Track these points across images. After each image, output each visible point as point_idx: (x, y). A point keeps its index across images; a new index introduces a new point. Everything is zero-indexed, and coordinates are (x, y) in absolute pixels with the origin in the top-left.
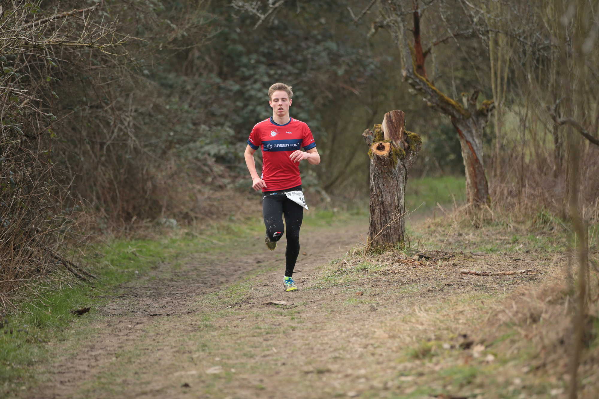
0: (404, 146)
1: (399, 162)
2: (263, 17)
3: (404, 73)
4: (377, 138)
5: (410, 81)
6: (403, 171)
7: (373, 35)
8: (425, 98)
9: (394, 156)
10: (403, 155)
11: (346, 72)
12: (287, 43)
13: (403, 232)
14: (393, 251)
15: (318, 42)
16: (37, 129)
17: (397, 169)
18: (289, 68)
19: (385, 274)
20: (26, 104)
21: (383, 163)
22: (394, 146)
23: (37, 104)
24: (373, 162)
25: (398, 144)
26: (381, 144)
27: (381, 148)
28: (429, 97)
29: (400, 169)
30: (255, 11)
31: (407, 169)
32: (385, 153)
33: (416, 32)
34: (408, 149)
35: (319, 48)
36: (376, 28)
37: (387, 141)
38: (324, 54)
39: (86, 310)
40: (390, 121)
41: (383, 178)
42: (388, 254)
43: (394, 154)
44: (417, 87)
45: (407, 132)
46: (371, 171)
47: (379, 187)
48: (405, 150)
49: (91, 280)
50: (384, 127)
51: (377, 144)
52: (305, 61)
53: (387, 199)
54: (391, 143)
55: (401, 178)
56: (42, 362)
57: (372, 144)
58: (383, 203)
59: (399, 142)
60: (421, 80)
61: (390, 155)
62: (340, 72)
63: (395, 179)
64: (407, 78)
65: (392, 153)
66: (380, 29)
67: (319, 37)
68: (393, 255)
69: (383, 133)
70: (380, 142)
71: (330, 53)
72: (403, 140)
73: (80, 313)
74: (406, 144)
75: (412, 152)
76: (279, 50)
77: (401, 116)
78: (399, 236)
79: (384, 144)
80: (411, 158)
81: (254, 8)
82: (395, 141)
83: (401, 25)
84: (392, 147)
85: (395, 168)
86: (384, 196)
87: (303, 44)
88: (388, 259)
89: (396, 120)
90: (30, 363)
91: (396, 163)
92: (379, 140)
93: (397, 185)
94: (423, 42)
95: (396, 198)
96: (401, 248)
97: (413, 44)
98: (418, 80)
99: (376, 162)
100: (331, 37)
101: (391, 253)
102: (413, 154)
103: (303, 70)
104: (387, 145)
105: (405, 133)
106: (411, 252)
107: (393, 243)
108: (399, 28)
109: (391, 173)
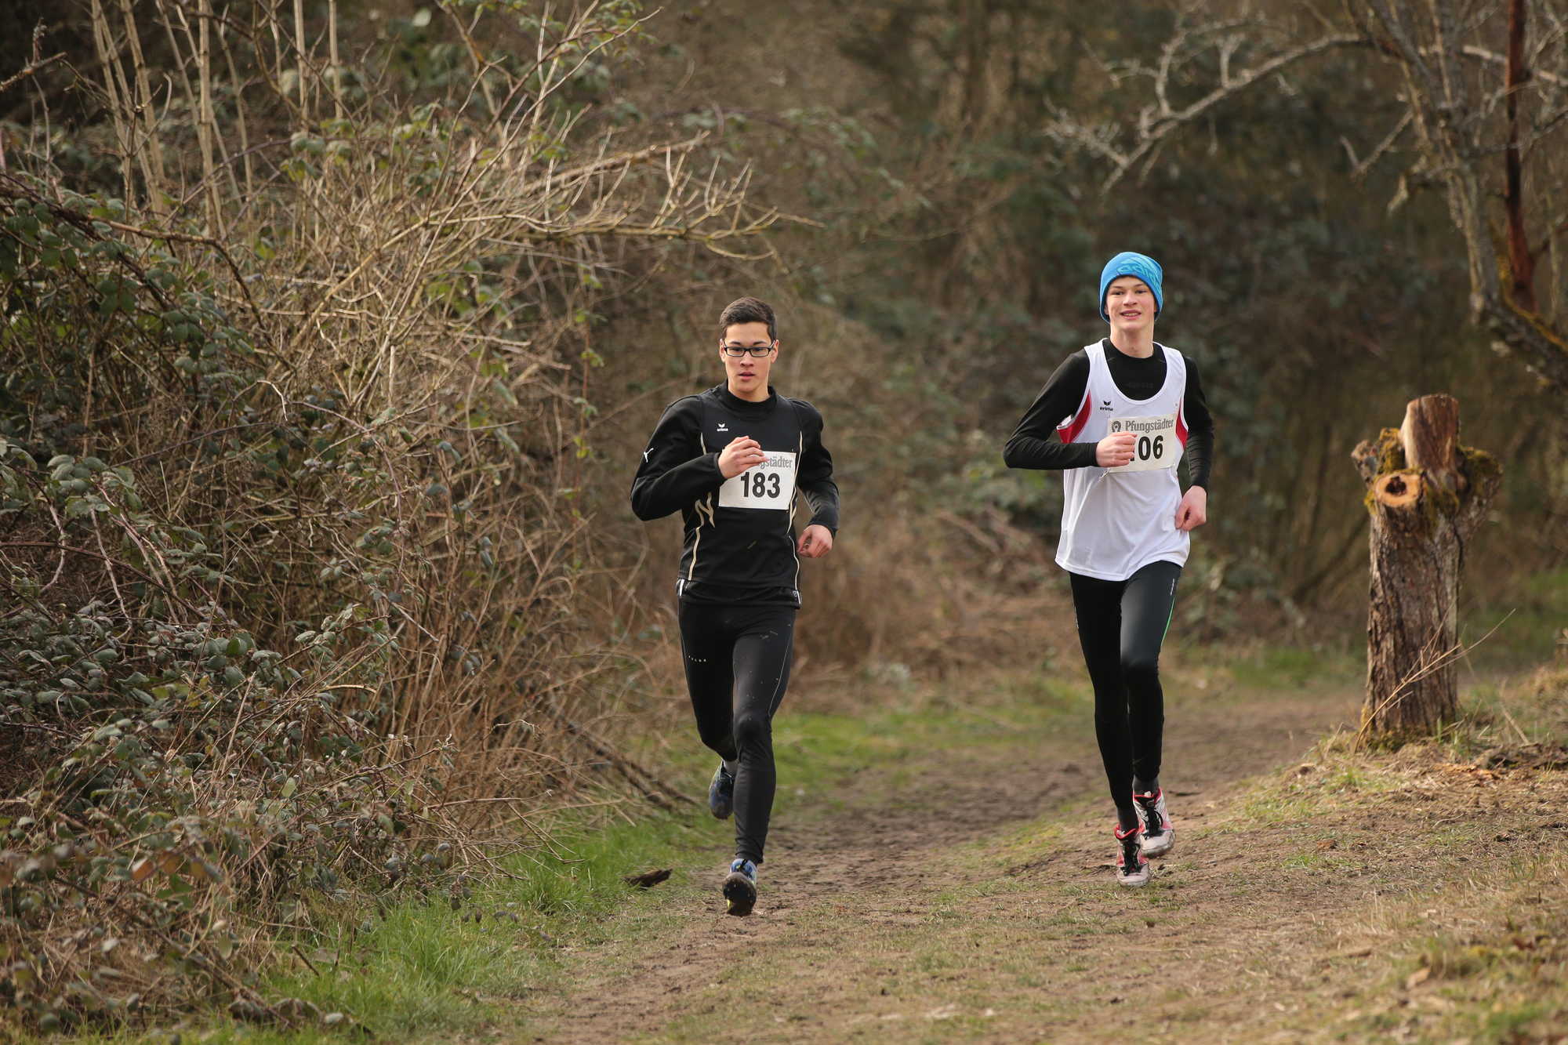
0: (1456, 482)
1: (1442, 525)
2: (1123, 161)
3: (1477, 302)
4: (1389, 463)
5: (1493, 323)
6: (1454, 547)
7: (1404, 206)
8: (1532, 363)
9: (1429, 510)
10: (1454, 505)
11: (1351, 297)
12: (1200, 224)
13: (1452, 698)
14: (1425, 743)
15: (1280, 222)
16: (555, 435)
17: (1436, 540)
18: (1206, 287)
19: (1399, 799)
20: (530, 376)
21: (1402, 525)
22: (1430, 483)
23: (556, 376)
24: (1377, 521)
25: (1441, 477)
26: (1397, 478)
27: (1396, 488)
28: (1542, 363)
29: (1445, 542)
30: (1105, 148)
31: (1464, 540)
32: (1407, 499)
33: (1513, 200)
34: (1466, 493)
35: (1286, 237)
36: (1410, 189)
37: (1412, 472)
38: (1296, 253)
39: (661, 876)
40: (1421, 423)
41: (1402, 562)
42: (1413, 750)
43: (1431, 503)
44: (1512, 338)
45: (1463, 449)
46: (1372, 545)
47: (1391, 587)
48: (1458, 493)
49: (685, 809)
50: (1405, 434)
51: (1387, 479)
52: (1246, 268)
53: (1413, 615)
54: (1424, 475)
55: (1448, 562)
56: (546, 990)
57: (1376, 477)
58: (1400, 624)
59: (1443, 473)
60: (1521, 321)
61: (1419, 506)
62: (1336, 298)
63: (1432, 565)
64: (1484, 316)
65: (1425, 500)
66: (1421, 191)
67: (1286, 210)
68: (1424, 755)
69: (1403, 452)
70: (1395, 474)
71: (1312, 248)
72: (1453, 468)
73: (648, 882)
74: (1461, 480)
75: (1476, 499)
76: (1182, 241)
77: (1449, 408)
78: (1443, 707)
79: (1403, 478)
80: (1473, 514)
81: (1102, 141)
82: (1434, 471)
83: (1472, 181)
84: (1425, 485)
85: (1431, 539)
86: (1404, 607)
87: (1244, 228)
88: (1411, 764)
89: (1436, 420)
90: (518, 994)
91: (1435, 526)
92: (1395, 469)
93: (1438, 580)
94: (1529, 224)
95: (1435, 612)
96: (1447, 739)
97: (1505, 231)
98: (1513, 321)
99: (1386, 523)
100: (1314, 208)
101: (1419, 749)
102: (1480, 504)
103: (1242, 293)
104: (1412, 482)
105: (1457, 453)
106: (1472, 748)
107: (1427, 724)
108: (1466, 189)
109: (1423, 551)
